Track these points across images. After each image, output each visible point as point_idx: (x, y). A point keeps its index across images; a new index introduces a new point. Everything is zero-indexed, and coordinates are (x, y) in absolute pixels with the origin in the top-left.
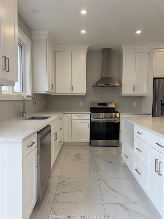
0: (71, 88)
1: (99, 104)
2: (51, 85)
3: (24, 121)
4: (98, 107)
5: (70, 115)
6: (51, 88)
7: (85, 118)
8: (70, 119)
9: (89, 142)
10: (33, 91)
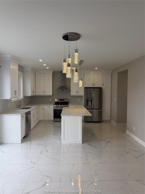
0: (44, 92)
1: (60, 100)
2: (33, 92)
3: (20, 110)
4: (60, 101)
5: (43, 106)
6: (33, 93)
7: (51, 107)
8: (43, 108)
9: (53, 119)
10: (24, 95)
